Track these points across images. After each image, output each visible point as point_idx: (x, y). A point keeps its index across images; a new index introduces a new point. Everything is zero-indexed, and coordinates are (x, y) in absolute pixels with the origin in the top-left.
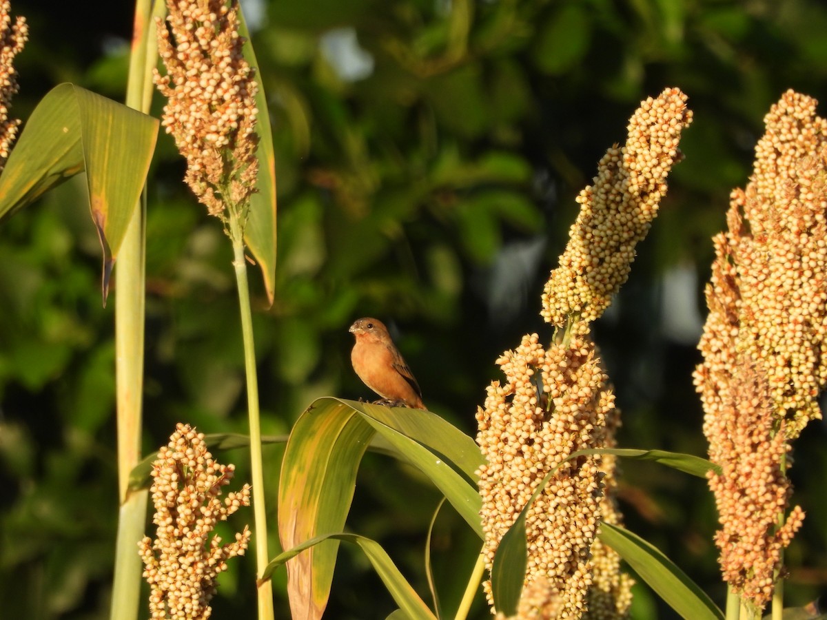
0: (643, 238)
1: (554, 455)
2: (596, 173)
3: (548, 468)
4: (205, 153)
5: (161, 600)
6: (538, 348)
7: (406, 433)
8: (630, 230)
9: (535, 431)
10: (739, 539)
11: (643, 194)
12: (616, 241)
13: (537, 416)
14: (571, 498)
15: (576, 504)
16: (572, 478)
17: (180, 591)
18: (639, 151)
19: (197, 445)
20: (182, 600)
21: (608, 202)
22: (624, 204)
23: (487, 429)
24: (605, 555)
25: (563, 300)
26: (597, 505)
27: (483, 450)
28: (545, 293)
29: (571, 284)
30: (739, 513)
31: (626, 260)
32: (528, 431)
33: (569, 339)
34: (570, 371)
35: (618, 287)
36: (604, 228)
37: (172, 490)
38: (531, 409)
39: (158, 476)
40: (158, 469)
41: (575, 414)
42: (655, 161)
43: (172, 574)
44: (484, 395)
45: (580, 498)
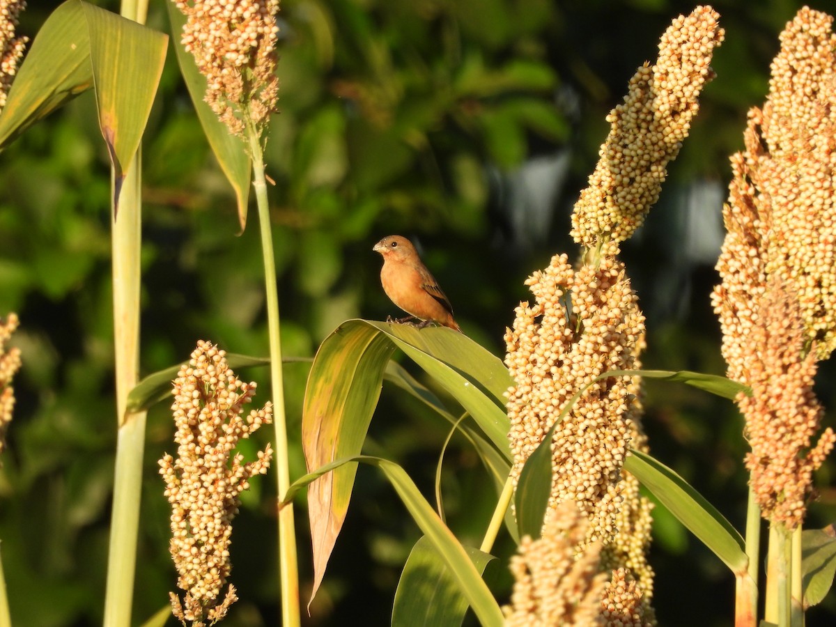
0: (674, 158)
1: (583, 377)
2: (626, 92)
3: (577, 390)
4: (225, 71)
5: (183, 519)
6: (567, 269)
7: (433, 353)
8: (660, 149)
9: (564, 352)
10: (769, 461)
11: (674, 113)
12: (647, 161)
13: (567, 337)
14: (600, 420)
15: (605, 426)
16: (601, 399)
17: (203, 510)
18: (670, 70)
19: (218, 362)
20: (204, 519)
21: (639, 121)
22: (655, 123)
23: (516, 350)
25: (593, 220)
27: (512, 372)
28: (575, 213)
29: (601, 204)
30: (769, 435)
31: (657, 180)
32: (557, 352)
34: (600, 292)
35: (648, 207)
36: (635, 147)
37: (194, 407)
38: (559, 331)
39: (179, 394)
40: (179, 387)
41: (604, 335)
42: (686, 80)
43: (194, 493)
44: (513, 316)
45: (610, 420)
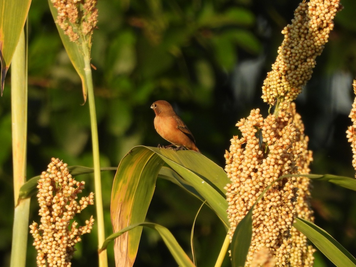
0: (320, 54)
1: (269, 178)
2: (293, 17)
3: (266, 185)
4: (68, 6)
5: (43, 259)
6: (260, 117)
7: (184, 165)
8: (312, 49)
9: (258, 164)
11: (320, 29)
12: (304, 56)
13: (260, 155)
14: (279, 202)
15: (282, 206)
16: (280, 191)
17: (54, 253)
18: (317, 4)
19: (63, 170)
20: (56, 259)
21: (300, 34)
22: (309, 35)
23: (231, 163)
24: (299, 235)
25: (274, 90)
26: (294, 206)
27: (229, 175)
28: (264, 85)
29: (279, 81)
31: (310, 67)
32: (254, 164)
33: (277, 112)
34: (278, 130)
35: (306, 82)
36: (298, 48)
37: (50, 195)
38: (255, 152)
39: (41, 188)
40: (41, 184)
41: (281, 154)
42: (327, 10)
43: (50, 244)
44: (229, 144)
45: (284, 202)
